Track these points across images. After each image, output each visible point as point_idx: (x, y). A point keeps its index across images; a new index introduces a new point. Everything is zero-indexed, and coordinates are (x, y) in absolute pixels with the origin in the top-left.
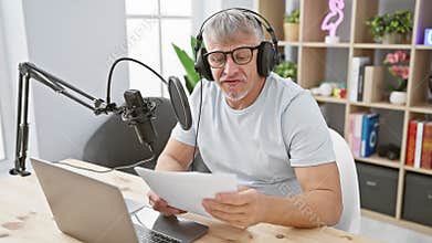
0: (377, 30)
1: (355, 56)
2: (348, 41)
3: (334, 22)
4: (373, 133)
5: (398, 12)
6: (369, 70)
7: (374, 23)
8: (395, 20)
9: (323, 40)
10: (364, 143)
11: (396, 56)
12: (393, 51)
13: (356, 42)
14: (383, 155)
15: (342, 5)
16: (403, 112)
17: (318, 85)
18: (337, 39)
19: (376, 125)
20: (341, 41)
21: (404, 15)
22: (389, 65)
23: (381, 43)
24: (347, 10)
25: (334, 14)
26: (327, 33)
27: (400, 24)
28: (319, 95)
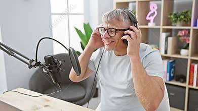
0: (174, 20)
1: (163, 32)
2: (160, 25)
3: (153, 16)
4: (173, 70)
5: (184, 11)
6: (170, 39)
7: (172, 16)
8: (182, 15)
9: (147, 25)
10: (168, 74)
11: (183, 32)
12: (181, 30)
13: (163, 25)
14: (178, 80)
15: (156, 8)
16: (187, 60)
18: (154, 24)
19: (174, 65)
20: (156, 25)
21: (187, 12)
22: (180, 36)
23: (175, 26)
24: (159, 10)
25: (152, 12)
26: (149, 21)
27: (185, 17)
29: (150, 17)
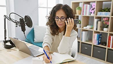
1: (96, 19)
3: (93, 10)
4: (100, 39)
6: (99, 22)
10: (97, 41)
11: (106, 19)
12: (105, 17)
14: (102, 44)
16: (107, 33)
17: (86, 26)
19: (101, 37)
22: (104, 21)
25: (93, 8)
28: (86, 29)
29: (92, 10)
